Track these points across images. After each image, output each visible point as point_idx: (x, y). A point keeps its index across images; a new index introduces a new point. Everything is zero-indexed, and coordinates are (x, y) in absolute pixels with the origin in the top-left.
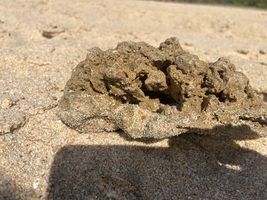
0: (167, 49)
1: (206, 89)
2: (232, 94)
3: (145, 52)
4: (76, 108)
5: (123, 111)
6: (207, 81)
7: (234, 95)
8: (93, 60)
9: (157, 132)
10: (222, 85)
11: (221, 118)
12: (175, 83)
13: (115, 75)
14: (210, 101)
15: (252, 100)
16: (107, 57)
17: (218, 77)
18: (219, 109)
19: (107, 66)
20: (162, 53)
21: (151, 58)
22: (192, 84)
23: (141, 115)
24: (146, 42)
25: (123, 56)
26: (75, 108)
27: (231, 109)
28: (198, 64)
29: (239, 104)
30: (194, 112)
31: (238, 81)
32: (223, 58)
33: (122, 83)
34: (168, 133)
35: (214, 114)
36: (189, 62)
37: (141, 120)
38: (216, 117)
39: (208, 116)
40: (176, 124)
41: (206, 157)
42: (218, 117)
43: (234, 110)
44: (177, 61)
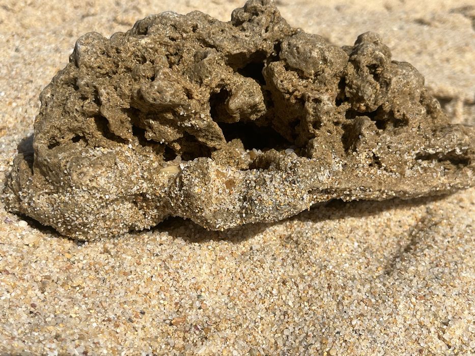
0: (255, 25)
1: (346, 106)
2: (398, 111)
3: (209, 37)
4: (88, 182)
5: (189, 175)
6: (348, 89)
7: (403, 111)
8: (95, 65)
9: (273, 208)
10: (379, 94)
11: (385, 161)
12: (289, 99)
13: (168, 97)
14: (364, 130)
15: (433, 118)
16: (129, 55)
17: (371, 78)
18: (380, 144)
19: (137, 77)
20: (246, 36)
21: (223, 49)
22: (326, 99)
23: (224, 179)
24: (205, 12)
25: (163, 49)
26: (84, 183)
27: (402, 140)
28: (331, 55)
29: (414, 130)
30: (335, 157)
31: (408, 83)
32: (368, 33)
33: (181, 114)
34: (295, 206)
35: (372, 155)
36: (313, 52)
37: (227, 190)
38: (376, 161)
39: (361, 160)
40: (308, 185)
41: (361, 248)
42: (380, 159)
43: (407, 143)
44: (284, 53)
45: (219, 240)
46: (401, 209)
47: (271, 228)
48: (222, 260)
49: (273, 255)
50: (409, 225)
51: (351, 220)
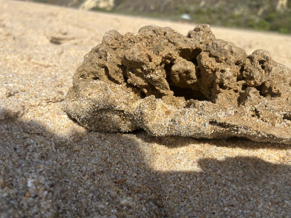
0: (197, 35)
1: (243, 82)
2: (275, 88)
3: (171, 38)
4: (88, 95)
5: (144, 103)
6: (245, 72)
7: (277, 88)
8: (110, 43)
9: (186, 127)
10: (264, 76)
11: (262, 114)
12: (208, 72)
13: (136, 57)
16: (127, 40)
17: (259, 66)
18: (260, 104)
20: (191, 40)
21: (178, 45)
22: (229, 70)
23: (165, 110)
24: (173, 29)
25: (145, 40)
26: (86, 95)
27: (275, 103)
28: (236, 50)
29: (284, 99)
30: (230, 106)
31: (283, 72)
33: (144, 69)
34: (199, 128)
35: (254, 109)
36: (225, 47)
37: (165, 115)
38: (257, 113)
39: (247, 111)
40: (209, 117)
41: (242, 166)
42: (259, 113)
43: (278, 105)
44: (209, 47)
45: (160, 144)
46: (271, 150)
47: (192, 145)
48: (158, 155)
49: (188, 159)
50: (275, 160)
51: (240, 150)
